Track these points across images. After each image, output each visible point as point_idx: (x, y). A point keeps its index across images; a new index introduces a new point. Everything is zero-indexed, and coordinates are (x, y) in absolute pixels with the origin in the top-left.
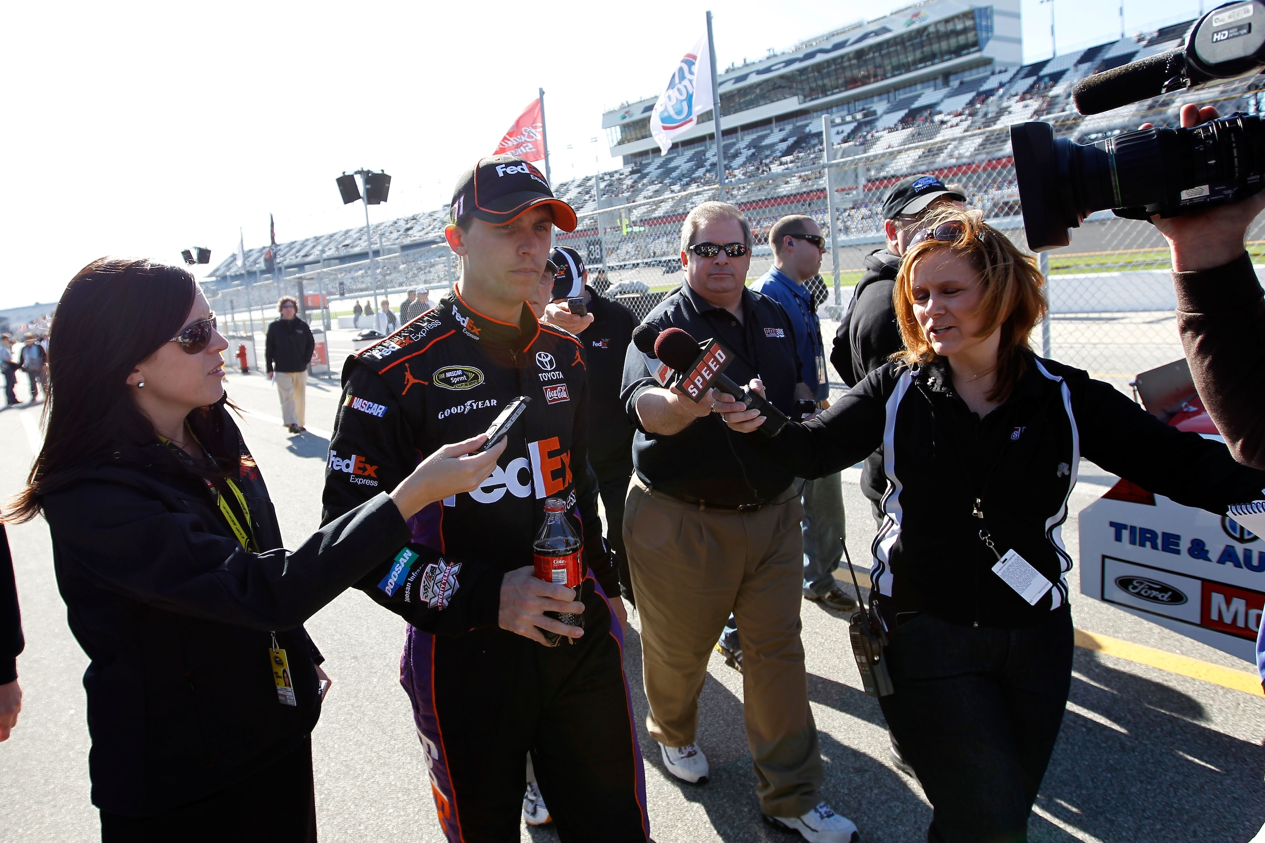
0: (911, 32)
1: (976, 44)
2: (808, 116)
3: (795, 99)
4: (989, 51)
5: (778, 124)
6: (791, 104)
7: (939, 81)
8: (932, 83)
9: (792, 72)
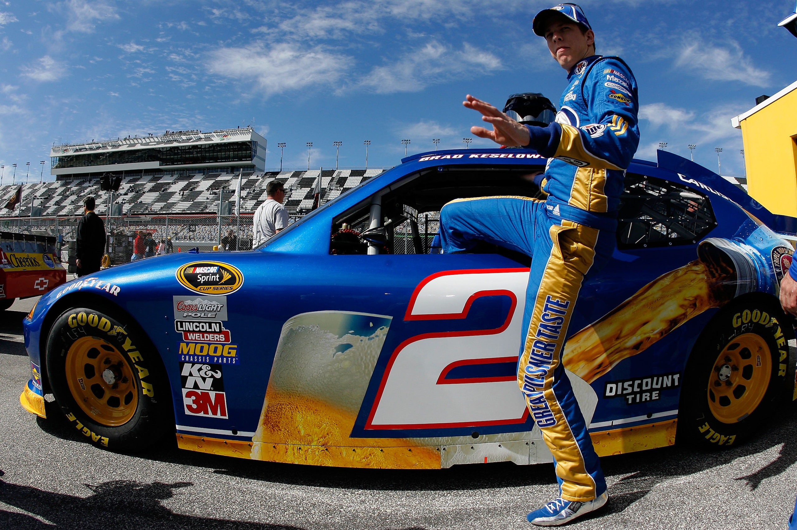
0: (221, 143)
1: (251, 157)
2: (162, 173)
3: (158, 163)
4: (255, 161)
5: (145, 174)
6: (155, 165)
7: (229, 170)
8: (226, 170)
9: (159, 148)
